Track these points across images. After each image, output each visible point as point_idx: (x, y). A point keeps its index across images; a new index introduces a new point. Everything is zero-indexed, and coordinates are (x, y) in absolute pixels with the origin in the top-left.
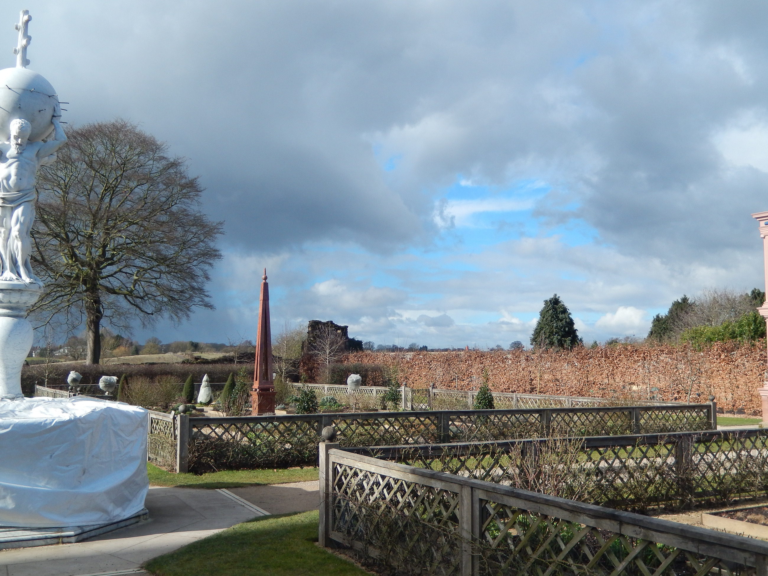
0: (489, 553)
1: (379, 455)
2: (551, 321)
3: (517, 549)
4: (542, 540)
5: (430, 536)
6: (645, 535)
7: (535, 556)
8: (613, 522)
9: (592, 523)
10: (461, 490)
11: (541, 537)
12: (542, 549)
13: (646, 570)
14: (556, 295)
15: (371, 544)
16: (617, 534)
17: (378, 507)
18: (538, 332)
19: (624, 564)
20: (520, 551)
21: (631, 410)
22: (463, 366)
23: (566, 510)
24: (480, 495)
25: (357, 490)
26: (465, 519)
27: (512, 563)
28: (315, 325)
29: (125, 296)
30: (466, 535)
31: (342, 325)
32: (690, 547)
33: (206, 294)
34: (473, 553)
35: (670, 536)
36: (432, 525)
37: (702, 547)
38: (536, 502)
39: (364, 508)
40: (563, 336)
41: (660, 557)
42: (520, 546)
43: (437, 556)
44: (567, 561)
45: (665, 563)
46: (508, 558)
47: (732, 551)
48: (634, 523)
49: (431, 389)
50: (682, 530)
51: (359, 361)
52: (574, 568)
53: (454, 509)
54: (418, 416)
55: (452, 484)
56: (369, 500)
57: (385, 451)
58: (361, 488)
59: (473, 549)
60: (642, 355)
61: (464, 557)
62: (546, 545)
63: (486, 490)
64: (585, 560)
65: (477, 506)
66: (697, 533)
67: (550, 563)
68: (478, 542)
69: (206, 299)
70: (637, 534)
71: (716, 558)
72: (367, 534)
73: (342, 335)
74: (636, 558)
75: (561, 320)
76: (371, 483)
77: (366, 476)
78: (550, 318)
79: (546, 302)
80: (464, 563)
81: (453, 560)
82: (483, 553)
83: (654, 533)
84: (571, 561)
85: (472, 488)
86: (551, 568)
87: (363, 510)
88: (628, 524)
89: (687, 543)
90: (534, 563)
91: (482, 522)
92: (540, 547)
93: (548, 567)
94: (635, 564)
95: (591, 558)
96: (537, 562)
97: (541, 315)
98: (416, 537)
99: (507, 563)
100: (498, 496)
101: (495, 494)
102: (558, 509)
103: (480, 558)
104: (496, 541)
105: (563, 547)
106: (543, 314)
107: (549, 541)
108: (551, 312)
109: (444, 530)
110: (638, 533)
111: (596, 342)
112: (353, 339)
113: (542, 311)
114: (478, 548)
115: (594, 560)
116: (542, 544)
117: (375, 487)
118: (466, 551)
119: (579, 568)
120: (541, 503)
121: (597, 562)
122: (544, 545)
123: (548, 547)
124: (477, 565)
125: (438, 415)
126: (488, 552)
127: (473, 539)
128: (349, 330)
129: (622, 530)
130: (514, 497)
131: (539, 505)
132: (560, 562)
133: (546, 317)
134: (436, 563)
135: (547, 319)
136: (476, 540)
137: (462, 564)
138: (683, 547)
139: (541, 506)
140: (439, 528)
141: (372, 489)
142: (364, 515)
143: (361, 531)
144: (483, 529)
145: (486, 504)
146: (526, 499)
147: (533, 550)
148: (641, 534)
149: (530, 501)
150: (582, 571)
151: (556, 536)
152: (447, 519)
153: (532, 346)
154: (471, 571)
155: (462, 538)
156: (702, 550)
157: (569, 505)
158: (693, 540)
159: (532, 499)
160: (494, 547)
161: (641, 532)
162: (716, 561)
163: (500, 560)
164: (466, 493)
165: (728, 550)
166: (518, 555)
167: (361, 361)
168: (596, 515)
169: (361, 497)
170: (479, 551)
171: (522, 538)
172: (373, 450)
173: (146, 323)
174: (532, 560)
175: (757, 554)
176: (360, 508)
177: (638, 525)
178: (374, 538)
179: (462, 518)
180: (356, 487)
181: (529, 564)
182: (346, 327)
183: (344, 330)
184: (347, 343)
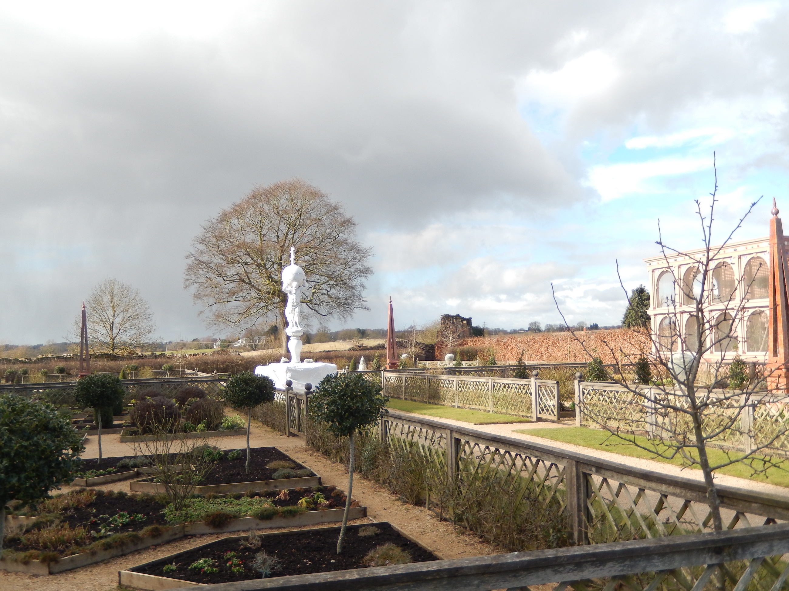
14: (642, 285)
18: (627, 315)
28: (446, 318)
29: (306, 304)
31: (467, 317)
33: (363, 299)
69: (364, 303)
73: (467, 325)
79: (634, 291)
97: (630, 302)
108: (637, 299)
112: (477, 327)
113: (631, 299)
128: (473, 320)
133: (633, 304)
173: (322, 322)
182: (470, 319)
183: (469, 321)
184: (471, 331)
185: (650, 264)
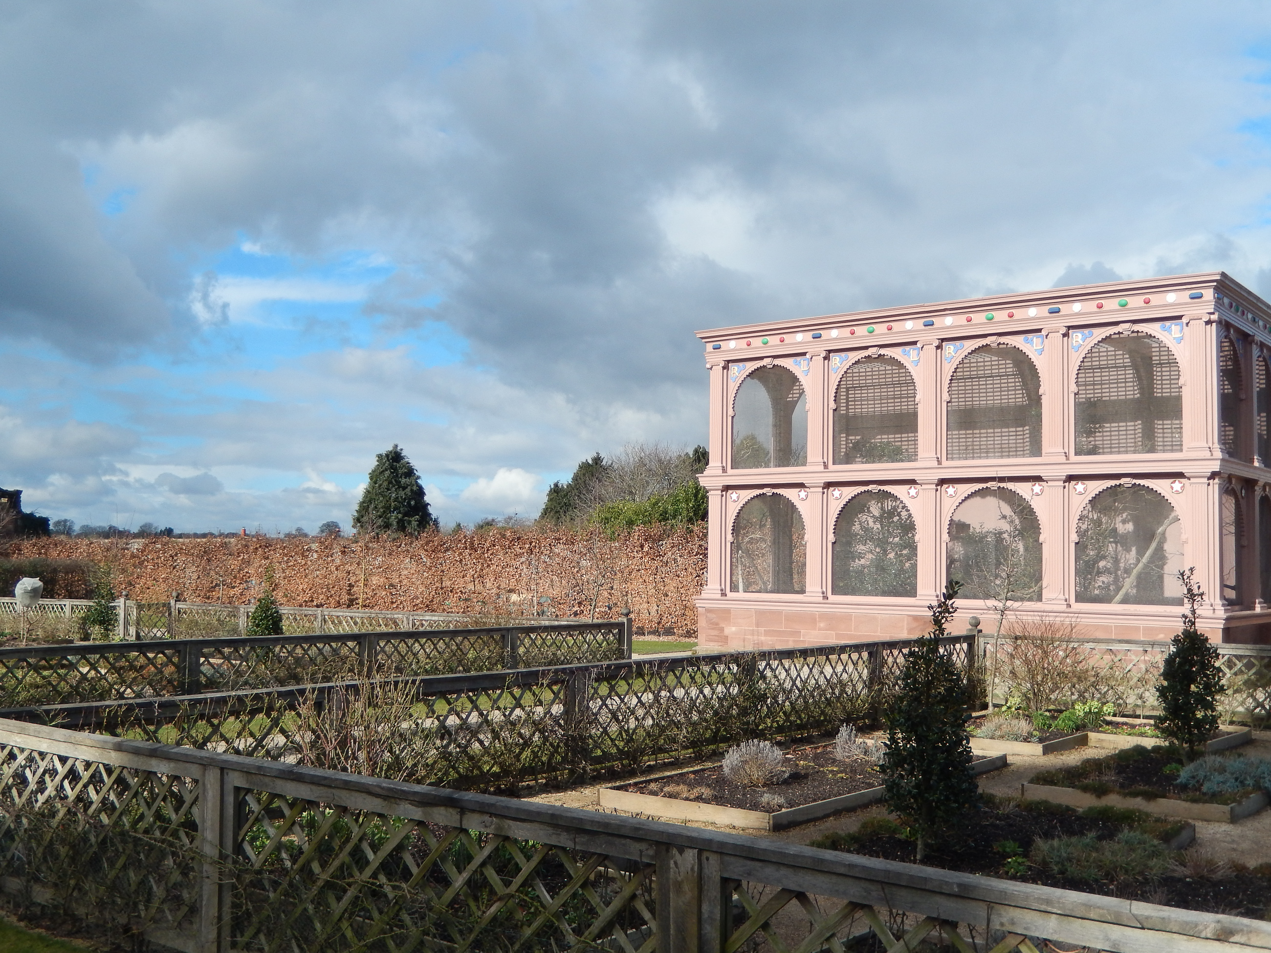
0: (248, 878)
1: (59, 720)
2: (388, 489)
3: (295, 867)
4: (337, 848)
5: (147, 857)
6: (499, 828)
7: (325, 877)
8: (451, 810)
9: (417, 813)
10: (204, 775)
11: (336, 844)
12: (336, 863)
13: (499, 882)
14: (396, 446)
15: (37, 880)
16: (455, 828)
17: (53, 814)
18: (364, 507)
19: (465, 875)
20: (302, 870)
21: (504, 633)
22: (234, 563)
23: (377, 796)
24: (236, 780)
25: (13, 785)
26: (208, 823)
27: (286, 891)
30: (210, 851)
31: (11, 488)
32: (564, 840)
34: (220, 879)
35: (536, 826)
36: (150, 838)
37: (582, 839)
38: (330, 787)
39: (26, 817)
40: (406, 514)
41: (520, 858)
42: (301, 861)
43: (159, 891)
44: (376, 878)
45: (527, 868)
46: (280, 884)
47: (623, 841)
48: (483, 809)
49: (172, 602)
50: (553, 816)
51: (41, 553)
52: (387, 889)
53: (190, 808)
54: (144, 649)
55: (188, 765)
56: (37, 801)
57: (70, 712)
58: (20, 779)
59: (221, 873)
60: (527, 546)
61: (205, 888)
62: (344, 856)
63: (247, 772)
64: (406, 874)
65: (230, 799)
66: (574, 818)
67: (350, 885)
68: (230, 860)
70: (486, 827)
71: (600, 855)
72: (29, 863)
73: (10, 507)
74: (483, 864)
75: (404, 488)
76: (41, 770)
77: (30, 760)
78: (385, 484)
79: (380, 456)
80: (205, 898)
81: (186, 895)
82: (238, 878)
83: (511, 822)
84: (382, 879)
85: (222, 770)
86: (351, 893)
87: (25, 821)
88: (473, 811)
89: (560, 835)
90: (323, 887)
91: (238, 826)
92: (334, 860)
93: (345, 891)
94: (482, 874)
95: (415, 870)
96: (328, 885)
97: (371, 478)
98: (120, 863)
99: (278, 891)
100: (267, 780)
101: (262, 778)
102: (364, 795)
103: (234, 887)
104: (261, 856)
105: (371, 856)
106: (374, 476)
107: (349, 847)
108: (387, 473)
109: (171, 845)
110: (488, 824)
111: (459, 525)
112: (32, 515)
113: (373, 471)
114: (230, 870)
115: (418, 874)
116: (337, 855)
117: (47, 778)
118: (208, 877)
119: (394, 888)
120: (338, 788)
121: (424, 876)
122: (341, 855)
123: (347, 859)
124: (228, 899)
125: (181, 648)
126: (247, 876)
127: (222, 856)
128: (23, 497)
129: (464, 822)
130: (293, 780)
131: (334, 791)
132: (365, 882)
133: (380, 482)
134: (156, 903)
135: (380, 485)
136: (227, 856)
137: (201, 901)
138: (553, 841)
139: (336, 792)
140: (163, 841)
141: (41, 783)
142: (26, 830)
143: (19, 858)
144: (240, 839)
145: (246, 795)
146: (313, 783)
147: (324, 865)
148: (493, 827)
149: (318, 784)
150: (400, 893)
151: (361, 840)
152: (178, 826)
153: (355, 531)
154: (217, 909)
155: (202, 856)
156: (581, 843)
157: (383, 788)
158: (568, 829)
159: (323, 782)
160: (257, 866)
161: (492, 823)
162: (601, 859)
163: (267, 887)
164: (212, 778)
165: (617, 841)
166: (297, 877)
167: (46, 554)
168: (425, 802)
169: (20, 796)
170: (231, 875)
171: (306, 847)
172: (47, 712)
174: (320, 883)
175: (658, 843)
176: (18, 817)
177: (487, 813)
178: (44, 868)
179: (204, 821)
180: (11, 781)
181: (315, 890)
182: (18, 493)
183: (14, 497)
184: (19, 522)
185: (718, 348)
